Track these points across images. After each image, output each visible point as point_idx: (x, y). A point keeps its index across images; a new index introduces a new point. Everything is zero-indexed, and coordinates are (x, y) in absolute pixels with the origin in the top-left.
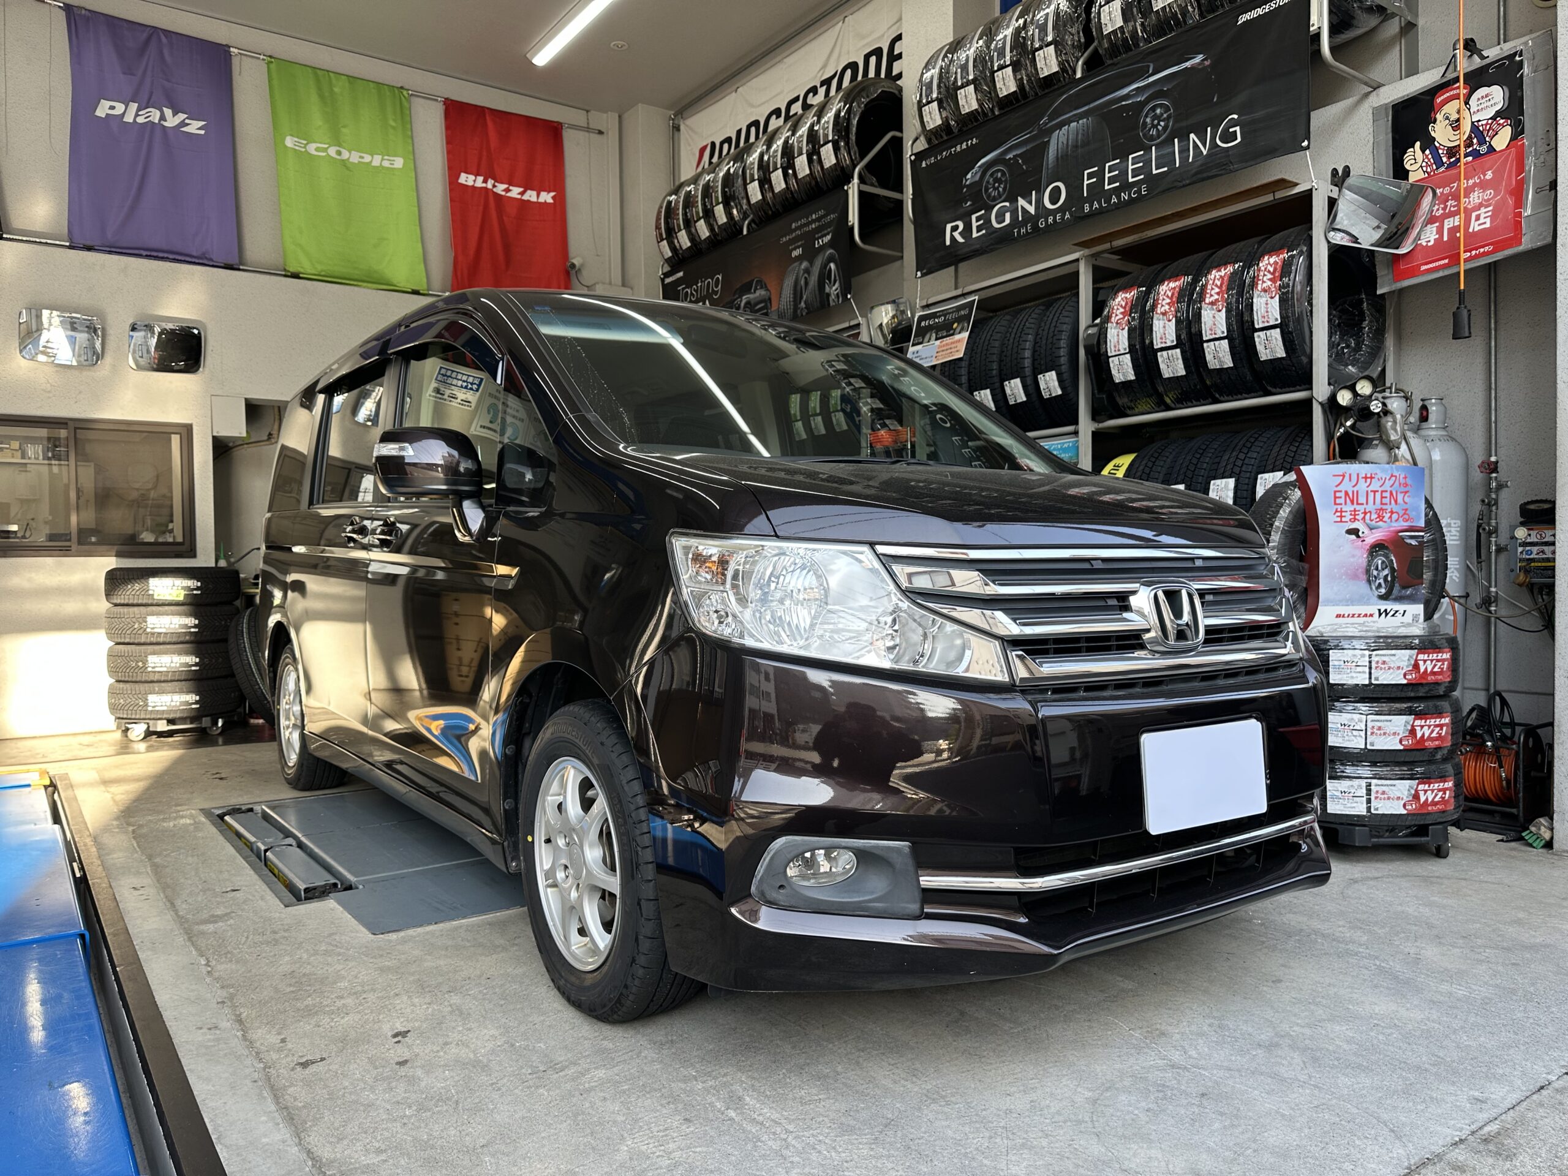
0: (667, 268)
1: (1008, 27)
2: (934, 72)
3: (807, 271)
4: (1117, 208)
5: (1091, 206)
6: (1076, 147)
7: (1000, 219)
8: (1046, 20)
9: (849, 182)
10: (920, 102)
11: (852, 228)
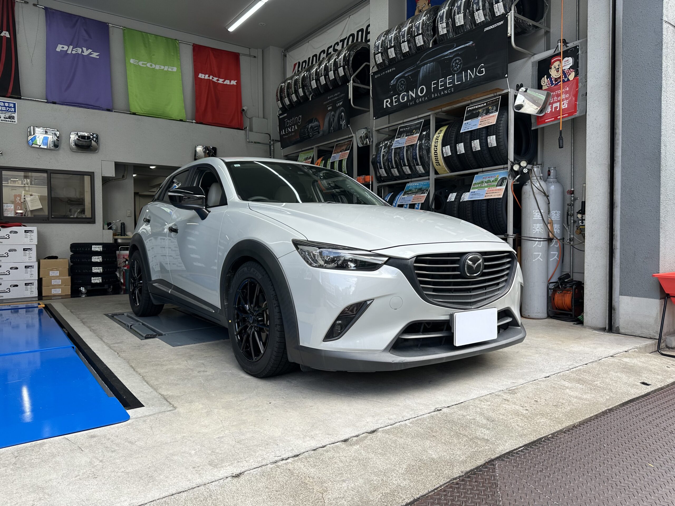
0: (280, 112)
1: (406, 27)
2: (380, 42)
3: (334, 115)
4: (443, 96)
5: (434, 95)
6: (429, 73)
7: (403, 99)
8: (419, 25)
9: (349, 82)
10: (375, 52)
11: (350, 100)
